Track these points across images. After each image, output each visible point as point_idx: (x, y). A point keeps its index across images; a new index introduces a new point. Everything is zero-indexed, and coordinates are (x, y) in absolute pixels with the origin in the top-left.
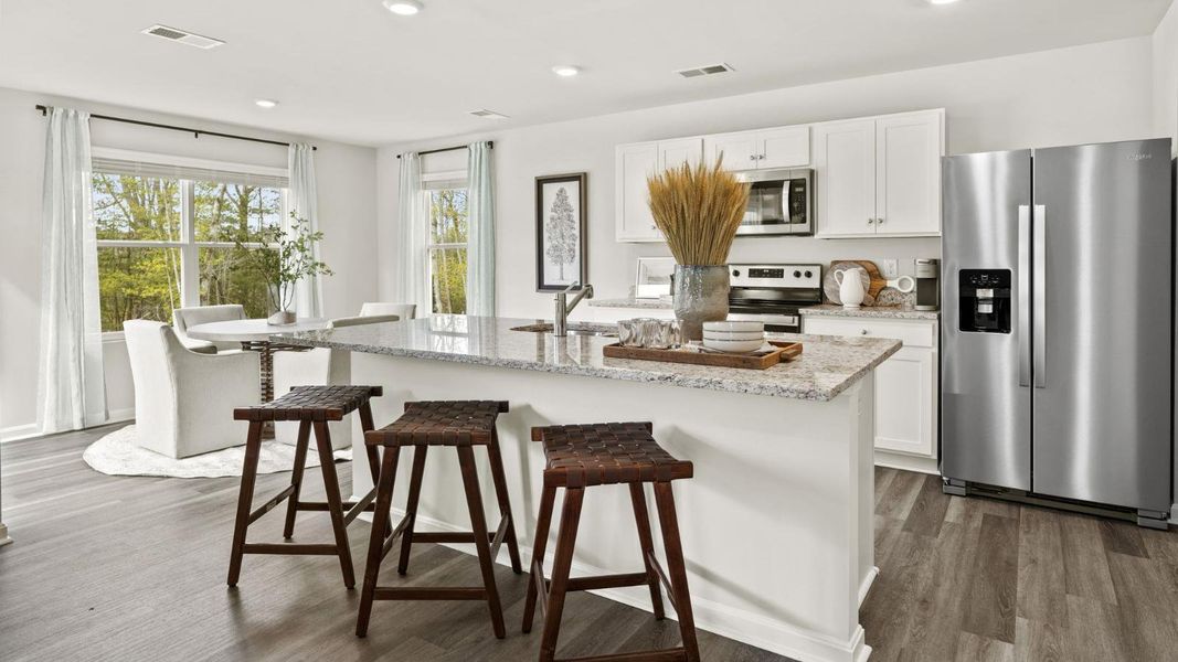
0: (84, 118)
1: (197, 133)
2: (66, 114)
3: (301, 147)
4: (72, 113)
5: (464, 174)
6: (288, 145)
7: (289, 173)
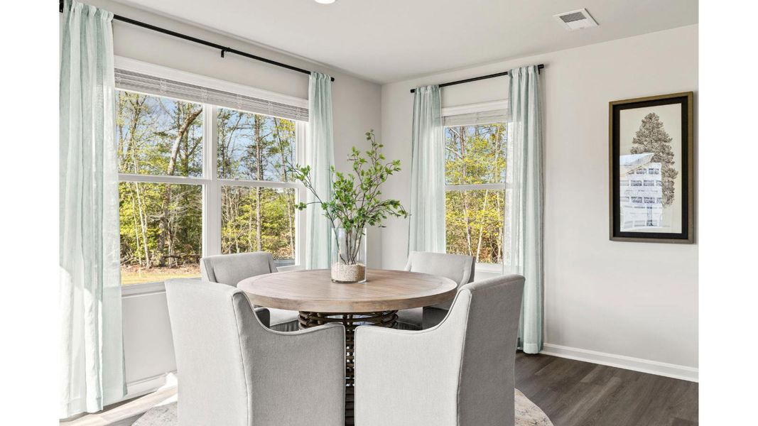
0: (107, 19)
1: (224, 50)
2: (86, 12)
3: (321, 76)
4: (93, 10)
5: (505, 105)
6: (309, 73)
7: (310, 105)
